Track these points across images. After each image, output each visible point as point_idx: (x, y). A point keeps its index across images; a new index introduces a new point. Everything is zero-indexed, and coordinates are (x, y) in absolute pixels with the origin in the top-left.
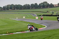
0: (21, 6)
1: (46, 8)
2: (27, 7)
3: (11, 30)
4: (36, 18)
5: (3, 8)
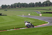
0: (27, 4)
1: (49, 6)
2: (32, 5)
3: (18, 26)
4: (40, 15)
5: (11, 6)
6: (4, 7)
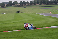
2: (54, 2)
3: (37, 25)
5: (30, 3)
6: (23, 4)
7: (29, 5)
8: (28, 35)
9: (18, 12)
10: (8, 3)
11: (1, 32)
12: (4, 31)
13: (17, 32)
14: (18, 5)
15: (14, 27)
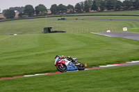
2: (132, 5)
3: (94, 59)
5: (76, 8)
6: (58, 10)
7: (74, 13)
8: (71, 84)
9: (48, 30)
10: (23, 9)
11: (8, 78)
12: (15, 75)
13: (45, 76)
14: (46, 14)
15: (38, 64)
